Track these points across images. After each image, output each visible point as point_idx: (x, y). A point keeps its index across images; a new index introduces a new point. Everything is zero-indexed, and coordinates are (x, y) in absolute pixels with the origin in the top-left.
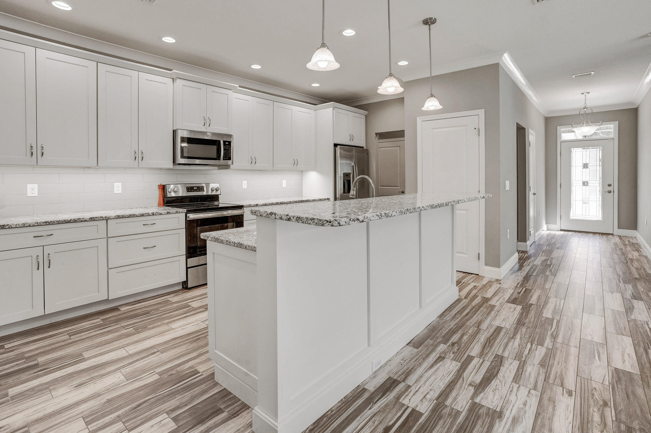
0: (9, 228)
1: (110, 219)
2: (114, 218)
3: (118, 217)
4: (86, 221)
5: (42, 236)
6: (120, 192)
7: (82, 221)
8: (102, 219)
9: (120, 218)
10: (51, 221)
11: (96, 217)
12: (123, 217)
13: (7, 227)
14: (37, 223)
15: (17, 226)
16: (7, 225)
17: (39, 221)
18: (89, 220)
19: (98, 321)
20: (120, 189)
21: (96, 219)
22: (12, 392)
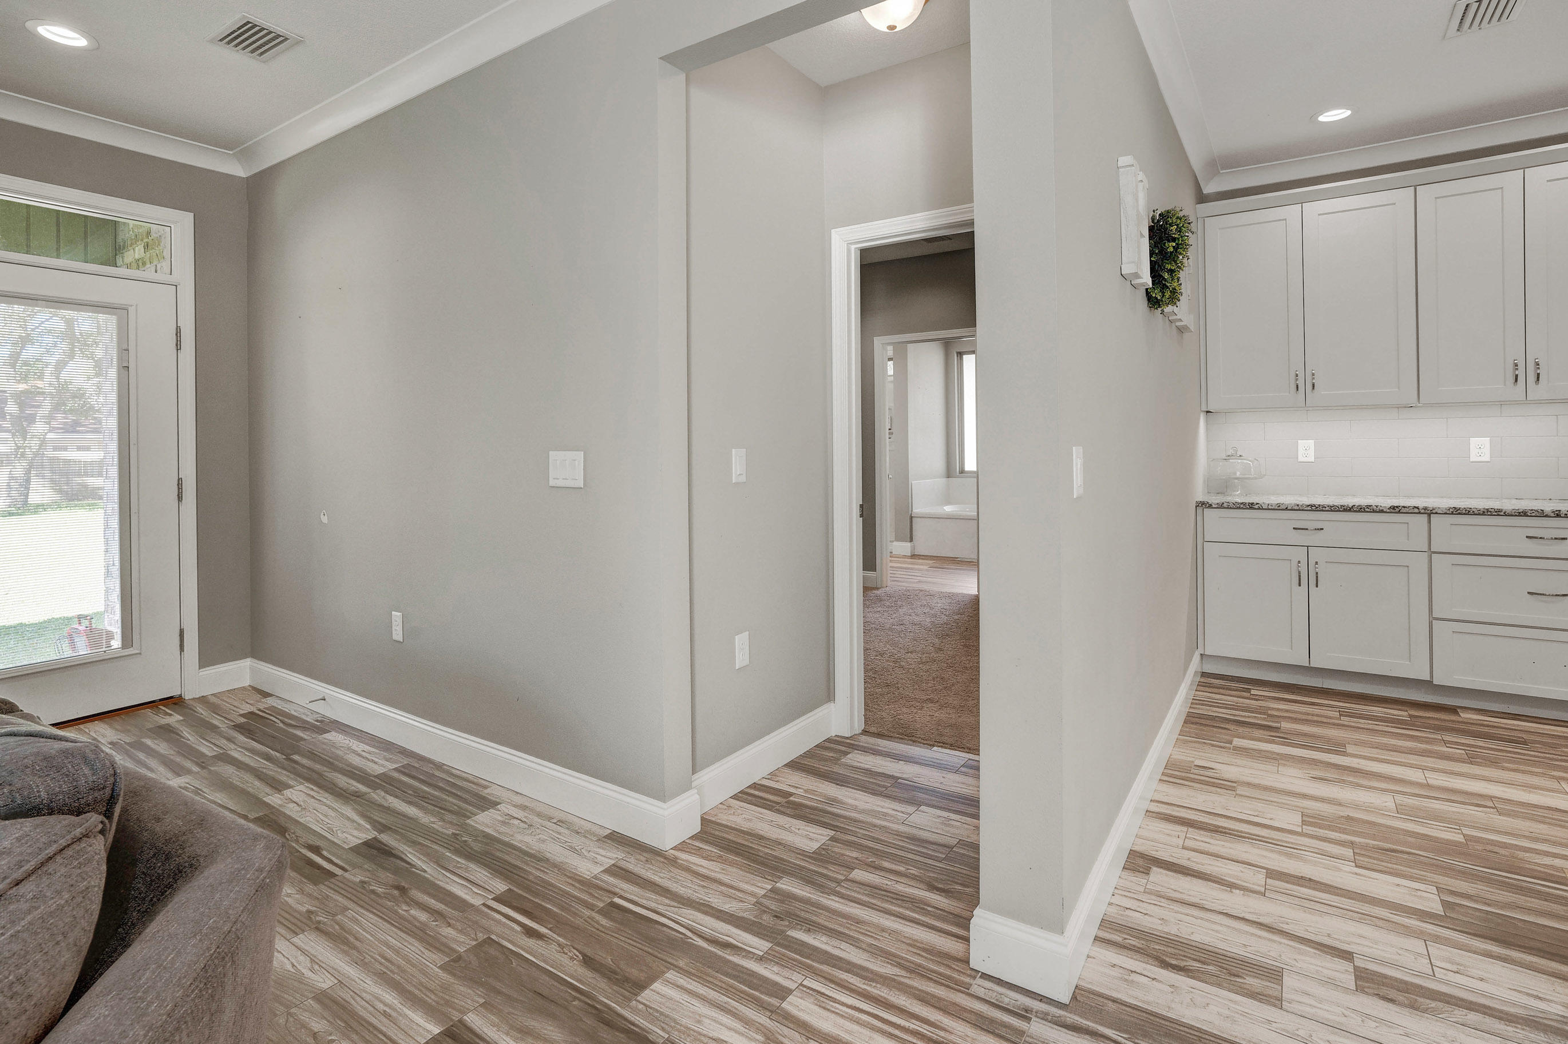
0: (1259, 509)
1: (1436, 513)
2: (1445, 511)
3: (1456, 511)
4: (1382, 511)
5: (1307, 529)
6: (1486, 458)
7: (1374, 511)
8: (1416, 511)
9: (1459, 514)
10: (1319, 505)
11: (1404, 507)
12: (1468, 512)
13: (1256, 507)
14: (1298, 505)
15: (1270, 507)
16: (1257, 504)
17: (1300, 503)
18: (1388, 511)
19: (1402, 714)
20: (1487, 450)
21: (1404, 510)
22: (1237, 742)
